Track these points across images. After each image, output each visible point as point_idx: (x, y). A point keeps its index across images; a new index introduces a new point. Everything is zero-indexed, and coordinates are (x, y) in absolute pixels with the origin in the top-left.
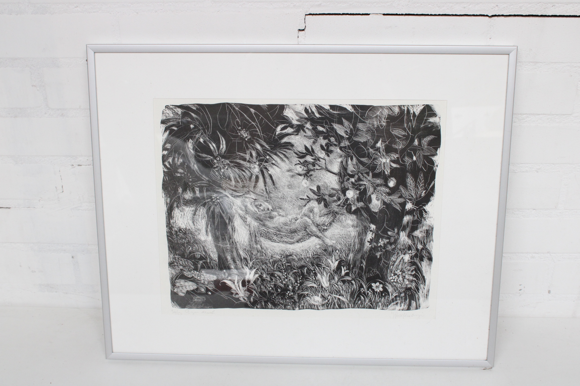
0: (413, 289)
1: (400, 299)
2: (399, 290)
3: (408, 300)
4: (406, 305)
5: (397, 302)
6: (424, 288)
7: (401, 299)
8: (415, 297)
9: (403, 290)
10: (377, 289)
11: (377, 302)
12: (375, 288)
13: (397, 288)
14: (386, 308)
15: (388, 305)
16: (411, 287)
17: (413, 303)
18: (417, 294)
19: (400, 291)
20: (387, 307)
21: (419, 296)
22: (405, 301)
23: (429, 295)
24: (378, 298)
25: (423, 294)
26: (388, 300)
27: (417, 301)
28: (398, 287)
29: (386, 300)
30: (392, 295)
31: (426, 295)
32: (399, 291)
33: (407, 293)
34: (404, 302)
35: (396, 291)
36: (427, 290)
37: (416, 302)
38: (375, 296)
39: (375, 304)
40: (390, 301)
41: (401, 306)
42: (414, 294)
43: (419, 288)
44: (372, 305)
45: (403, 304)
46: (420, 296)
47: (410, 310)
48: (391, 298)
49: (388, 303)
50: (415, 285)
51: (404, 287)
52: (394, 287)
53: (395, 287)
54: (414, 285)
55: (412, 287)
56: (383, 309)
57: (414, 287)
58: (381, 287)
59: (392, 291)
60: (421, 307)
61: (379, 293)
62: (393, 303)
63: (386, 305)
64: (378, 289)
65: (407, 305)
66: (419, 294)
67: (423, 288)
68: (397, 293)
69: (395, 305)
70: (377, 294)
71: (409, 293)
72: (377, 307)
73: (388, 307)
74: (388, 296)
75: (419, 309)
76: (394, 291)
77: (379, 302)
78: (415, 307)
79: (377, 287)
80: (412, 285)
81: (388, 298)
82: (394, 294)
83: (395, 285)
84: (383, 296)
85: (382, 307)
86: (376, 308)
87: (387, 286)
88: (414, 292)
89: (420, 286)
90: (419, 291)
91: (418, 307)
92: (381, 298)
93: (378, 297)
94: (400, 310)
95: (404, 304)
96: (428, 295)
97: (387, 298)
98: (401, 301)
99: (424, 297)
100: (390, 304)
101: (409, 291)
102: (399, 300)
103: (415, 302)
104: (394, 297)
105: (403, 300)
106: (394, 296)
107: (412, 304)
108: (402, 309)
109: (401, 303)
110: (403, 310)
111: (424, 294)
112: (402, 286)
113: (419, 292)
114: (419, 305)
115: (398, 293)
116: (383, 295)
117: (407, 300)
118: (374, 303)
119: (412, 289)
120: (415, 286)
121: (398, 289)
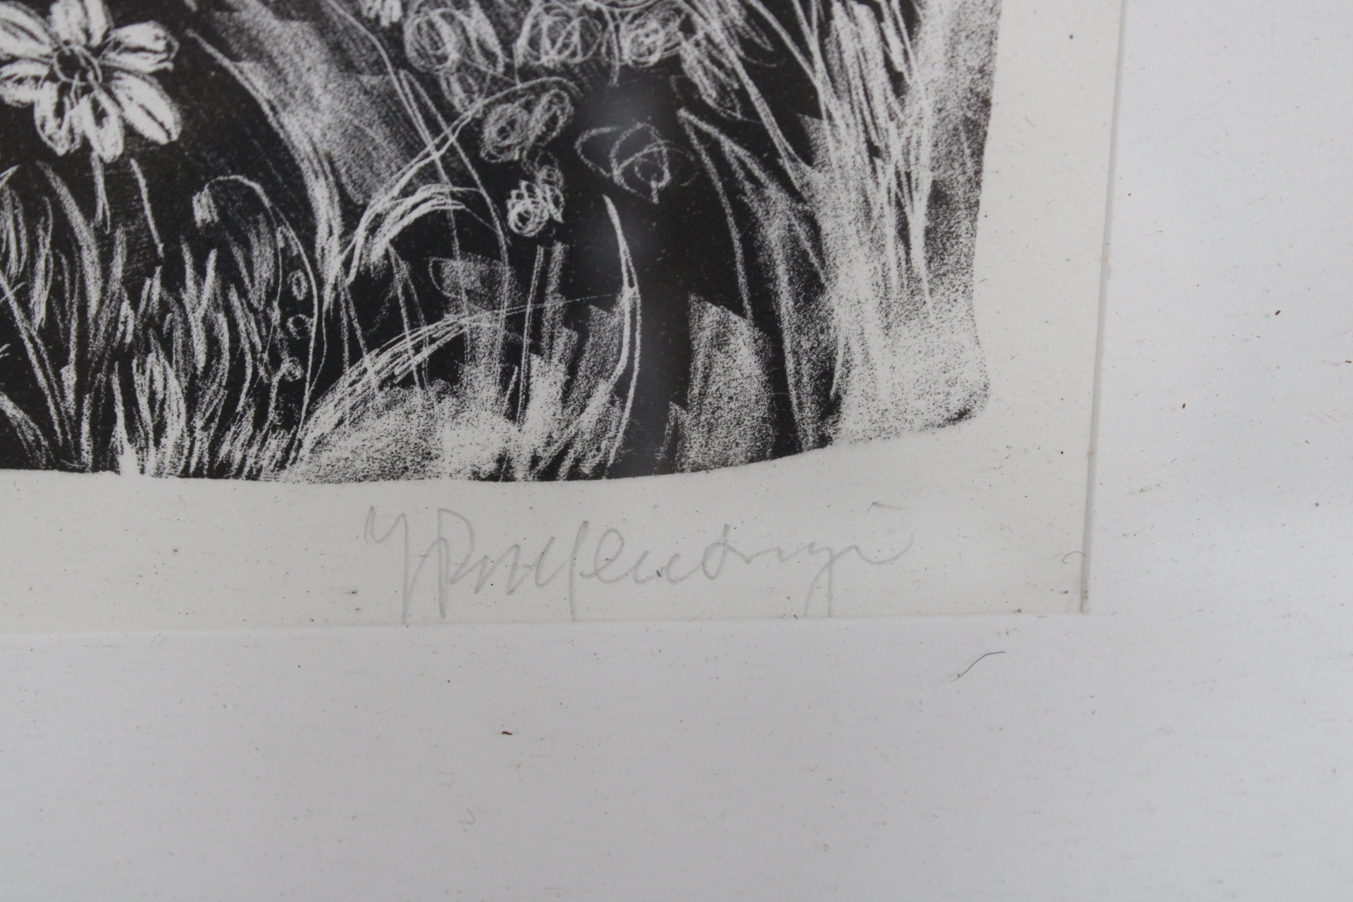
0: (709, 94)
1: (490, 281)
2: (468, 115)
3: (629, 295)
4: (603, 390)
5: (442, 330)
6: (897, 82)
7: (506, 272)
8: (753, 246)
9: (536, 122)
10: (81, 113)
11: (97, 344)
12: (44, 99)
13: (430, 82)
14: (275, 445)
15: (291, 390)
16: (672, 63)
17: (720, 341)
18: (773, 190)
19: (490, 132)
20: (290, 421)
21: (811, 222)
22: (575, 317)
23: (987, 196)
24: (118, 270)
25: (887, 177)
26: (291, 306)
27: (786, 303)
28: (454, 56)
29: (257, 295)
30: (351, 213)
31: (939, 197)
32: (471, 136)
33: (617, 173)
34: (564, 338)
35: (412, 147)
36: (956, 112)
37: (767, 322)
38: (65, 242)
39: (69, 375)
40: (332, 321)
41: (515, 408)
42: (734, 191)
43: (819, 79)
44: (32, 401)
45: (558, 373)
46: (826, 225)
47: (671, 465)
48: (332, 268)
49: (298, 350)
50: (736, 15)
51: (550, 57)
52: (378, 67)
53: (401, 62)
54: (728, 28)
55: (690, 55)
56: (219, 470)
57: (732, 55)
58: (147, 64)
59: (355, 136)
60: (852, 417)
61: (117, 172)
62: (374, 364)
63: (260, 392)
64: (100, 116)
65: (620, 390)
66: (817, 178)
67: (879, 80)
68: (428, 174)
69: (417, 397)
70: (88, 209)
71: (651, 169)
72: (120, 430)
73: (310, 432)
74: (287, 234)
75: (823, 441)
76: (378, 134)
77: (141, 346)
78: (761, 411)
79: (69, 63)
80: (688, 28)
81: (287, 263)
82: (379, 202)
83: (394, 36)
84: (203, 241)
85: (202, 441)
86: (105, 460)
87: (258, 53)
88: (728, 145)
89: (824, 31)
90: (821, 132)
91: (805, 415)
92: (173, 282)
93: (105, 259)
94: (502, 471)
95: (572, 370)
96: (959, 192)
97: (264, 270)
98: (515, 322)
99: (903, 232)
100: (326, 380)
101: (642, 139)
102: (486, 295)
103: (743, 335)
104: (381, 244)
105: (554, 304)
106: (391, 229)
107: (700, 361)
108: (547, 455)
109: (511, 355)
110: (549, 474)
111: (905, 180)
112: (521, 45)
113: (806, 151)
114: (825, 375)
115: (459, 177)
116: (203, 209)
117: (608, 303)
118: (59, 359)
119: (689, 87)
120: (747, 45)
121: (457, 95)
